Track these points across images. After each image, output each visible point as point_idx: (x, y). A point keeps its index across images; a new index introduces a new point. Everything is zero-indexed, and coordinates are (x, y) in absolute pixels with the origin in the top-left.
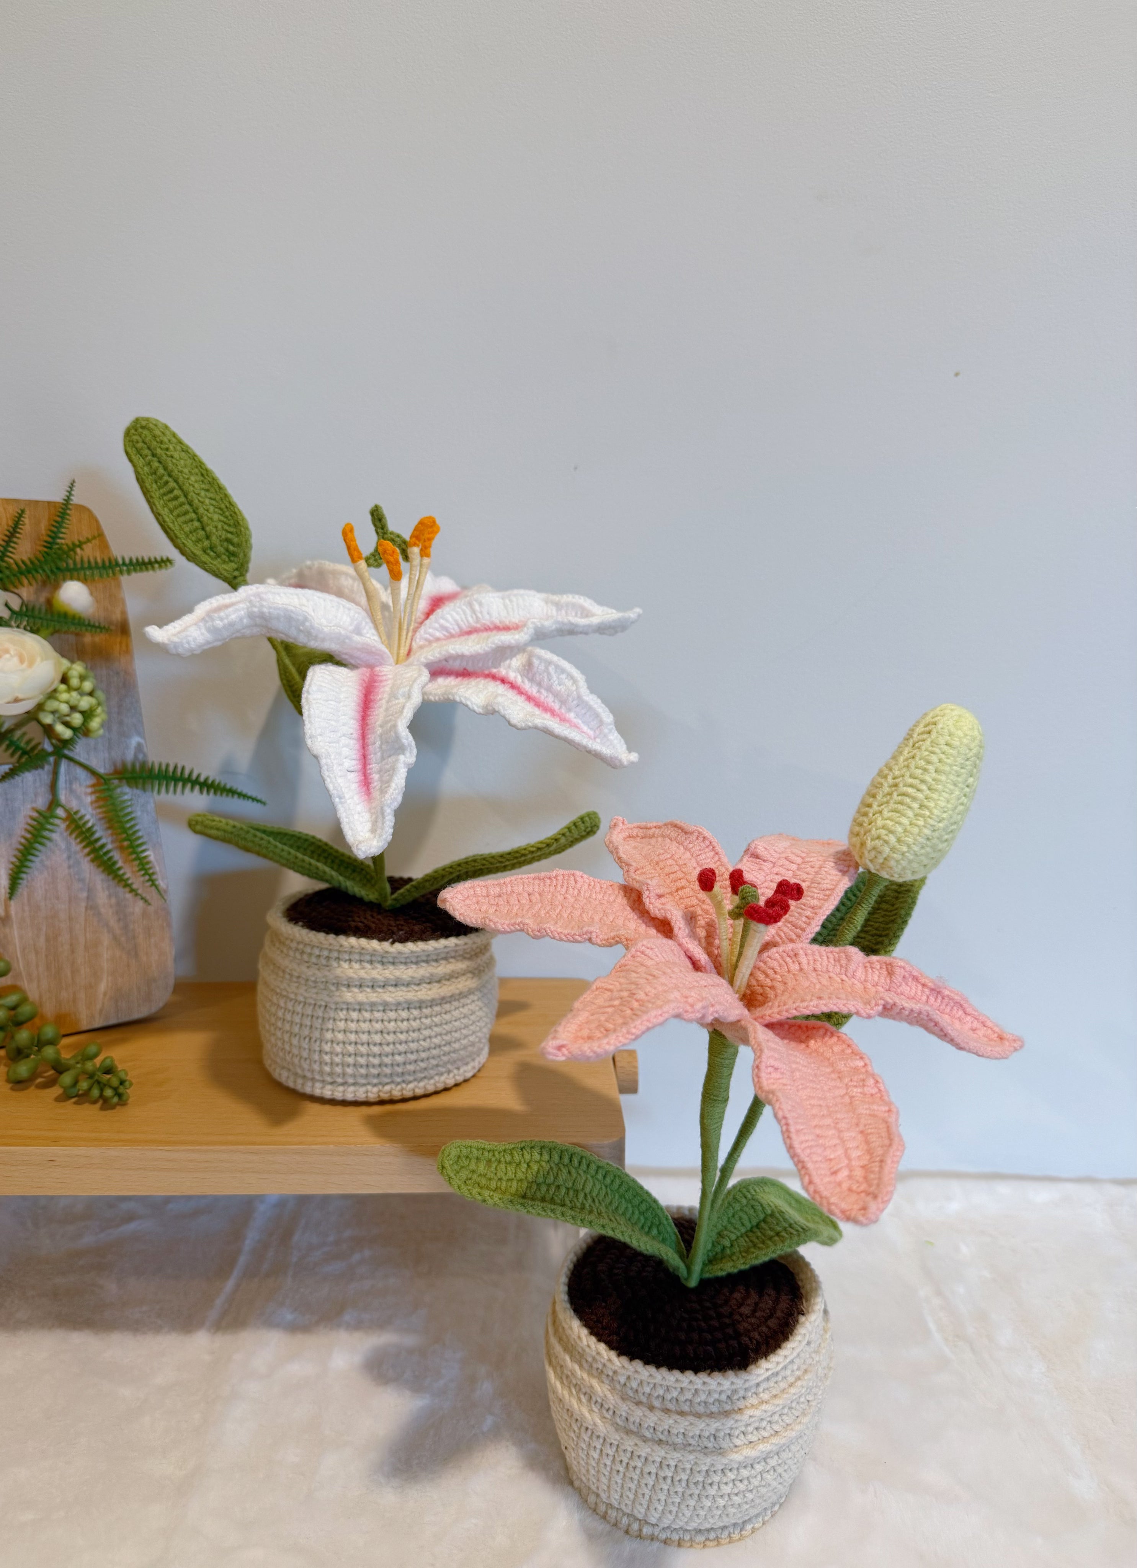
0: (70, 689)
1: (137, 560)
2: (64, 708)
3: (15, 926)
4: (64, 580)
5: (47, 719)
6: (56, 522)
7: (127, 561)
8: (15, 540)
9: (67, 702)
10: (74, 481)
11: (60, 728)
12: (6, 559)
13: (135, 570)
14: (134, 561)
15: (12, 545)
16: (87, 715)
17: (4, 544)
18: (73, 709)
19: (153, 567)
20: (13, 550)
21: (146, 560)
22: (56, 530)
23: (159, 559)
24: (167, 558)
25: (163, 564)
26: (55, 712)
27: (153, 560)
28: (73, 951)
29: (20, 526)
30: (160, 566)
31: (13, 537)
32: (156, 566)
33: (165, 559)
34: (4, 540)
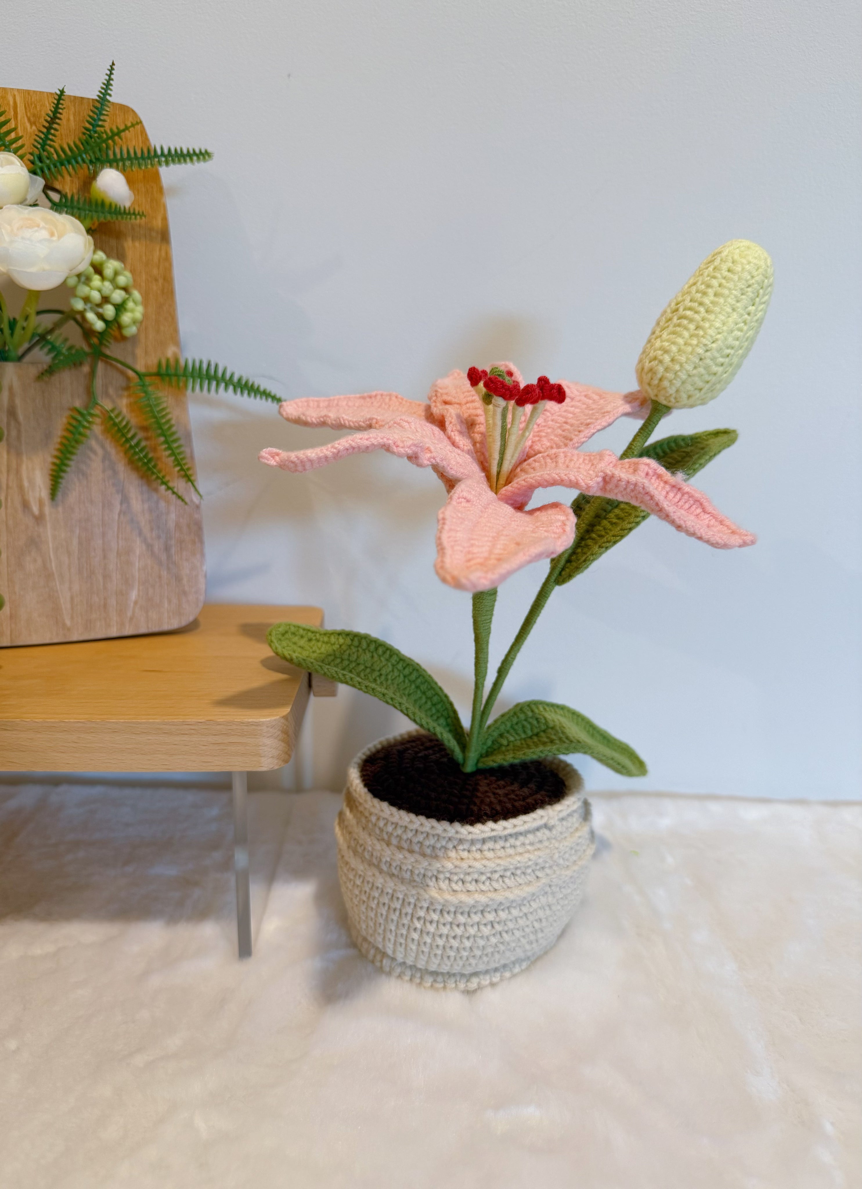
0: (103, 279)
1: (176, 150)
2: (96, 296)
3: (49, 526)
4: (102, 168)
5: (79, 305)
6: (96, 108)
7: (166, 151)
8: (55, 126)
9: (100, 291)
10: (113, 64)
11: (91, 316)
12: (48, 147)
13: (173, 161)
14: (173, 152)
15: (52, 131)
16: (120, 308)
17: (45, 130)
18: (106, 300)
19: (191, 160)
20: (54, 138)
21: (185, 151)
22: (96, 116)
23: (197, 151)
24: (206, 151)
25: (201, 157)
26: (87, 300)
27: (191, 152)
28: (105, 557)
29: (60, 111)
30: (198, 159)
31: (54, 123)
32: (195, 158)
33: (203, 151)
34: (44, 126)
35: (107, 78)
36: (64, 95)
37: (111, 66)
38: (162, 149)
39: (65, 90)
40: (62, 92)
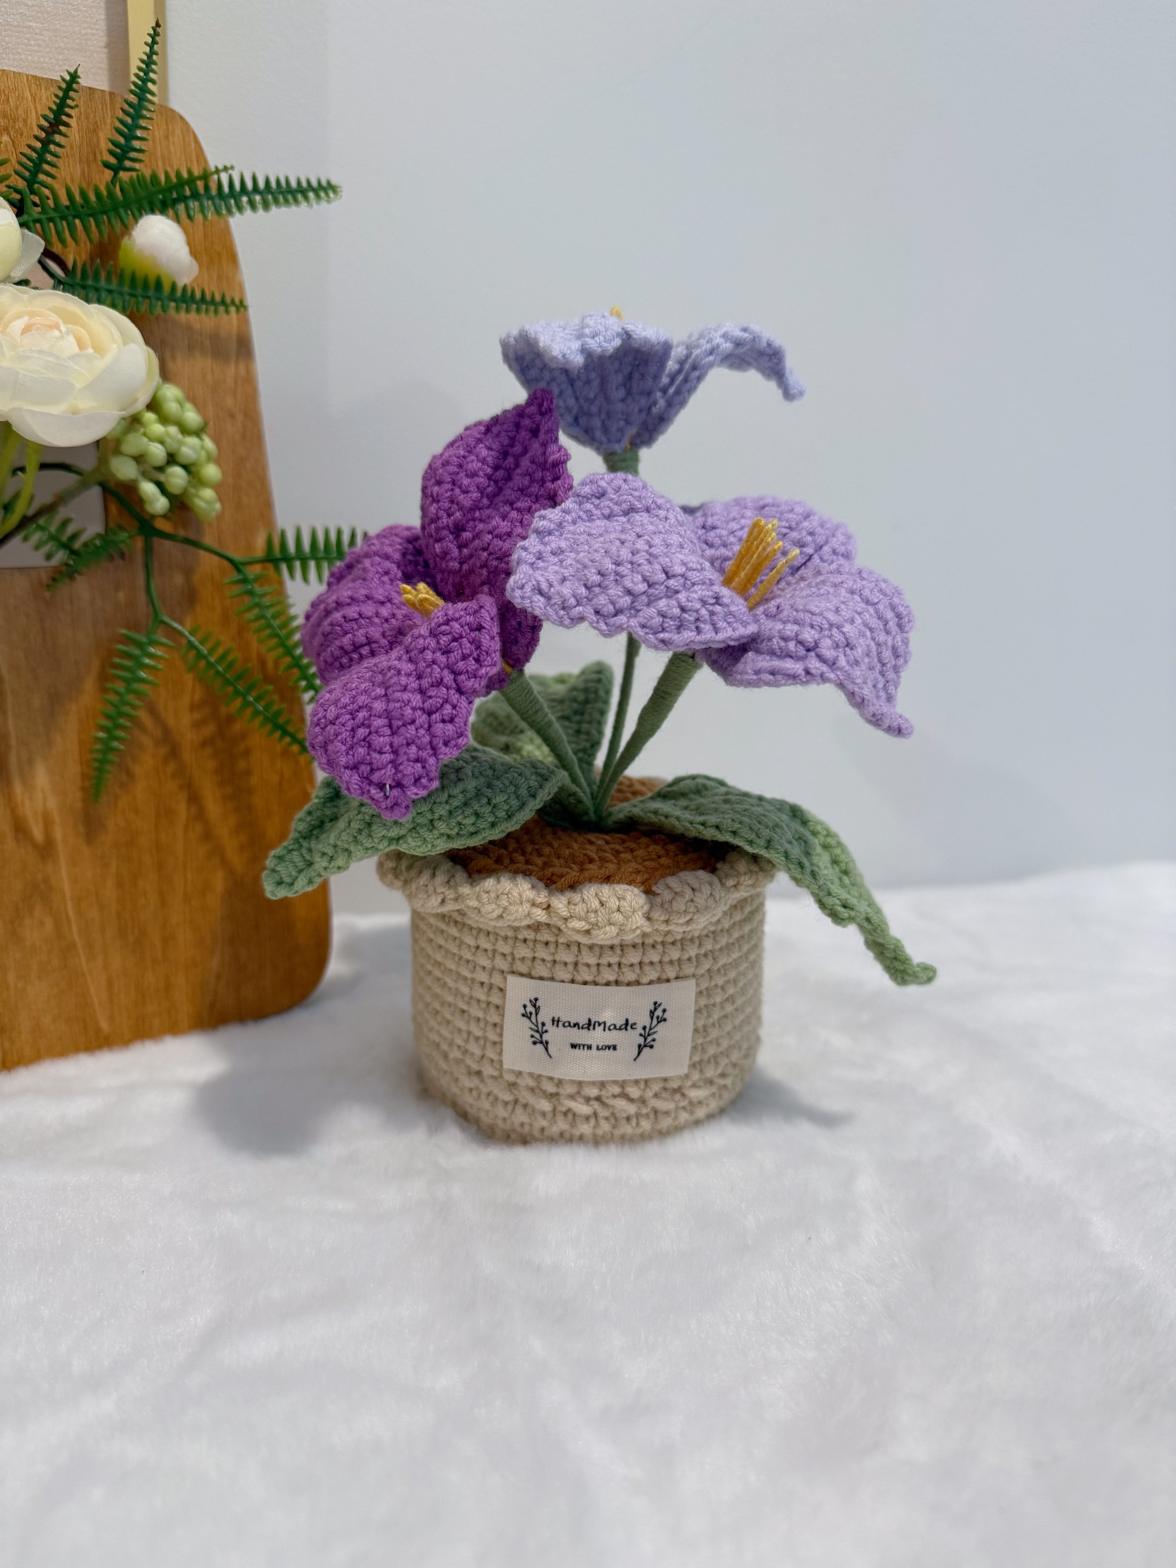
0: (164, 420)
1: (278, 182)
2: (158, 452)
4: (139, 218)
5: (127, 470)
6: (130, 105)
7: (261, 184)
8: (58, 138)
9: (162, 442)
10: (158, 25)
11: (148, 488)
13: (276, 202)
14: (274, 185)
15: (52, 147)
17: (38, 145)
18: (172, 459)
19: (306, 198)
20: (54, 159)
21: (294, 184)
22: (129, 120)
23: (314, 183)
24: (329, 183)
25: (322, 194)
26: (139, 459)
27: (304, 184)
28: (163, 903)
29: (67, 110)
30: (318, 196)
31: (54, 132)
32: (311, 195)
33: (324, 183)
34: (37, 138)
35: (147, 49)
36: (78, 83)
37: (154, 29)
38: (254, 180)
39: (79, 73)
40: (74, 76)
